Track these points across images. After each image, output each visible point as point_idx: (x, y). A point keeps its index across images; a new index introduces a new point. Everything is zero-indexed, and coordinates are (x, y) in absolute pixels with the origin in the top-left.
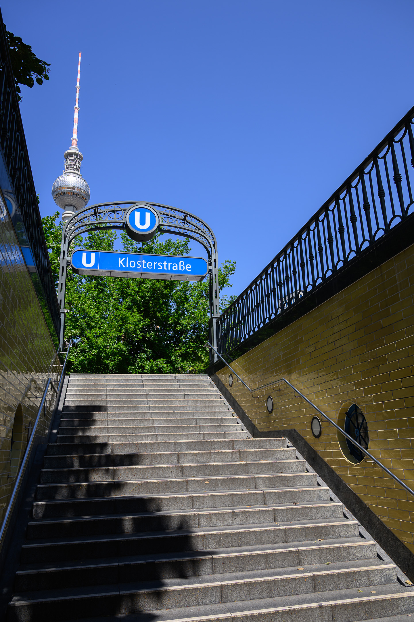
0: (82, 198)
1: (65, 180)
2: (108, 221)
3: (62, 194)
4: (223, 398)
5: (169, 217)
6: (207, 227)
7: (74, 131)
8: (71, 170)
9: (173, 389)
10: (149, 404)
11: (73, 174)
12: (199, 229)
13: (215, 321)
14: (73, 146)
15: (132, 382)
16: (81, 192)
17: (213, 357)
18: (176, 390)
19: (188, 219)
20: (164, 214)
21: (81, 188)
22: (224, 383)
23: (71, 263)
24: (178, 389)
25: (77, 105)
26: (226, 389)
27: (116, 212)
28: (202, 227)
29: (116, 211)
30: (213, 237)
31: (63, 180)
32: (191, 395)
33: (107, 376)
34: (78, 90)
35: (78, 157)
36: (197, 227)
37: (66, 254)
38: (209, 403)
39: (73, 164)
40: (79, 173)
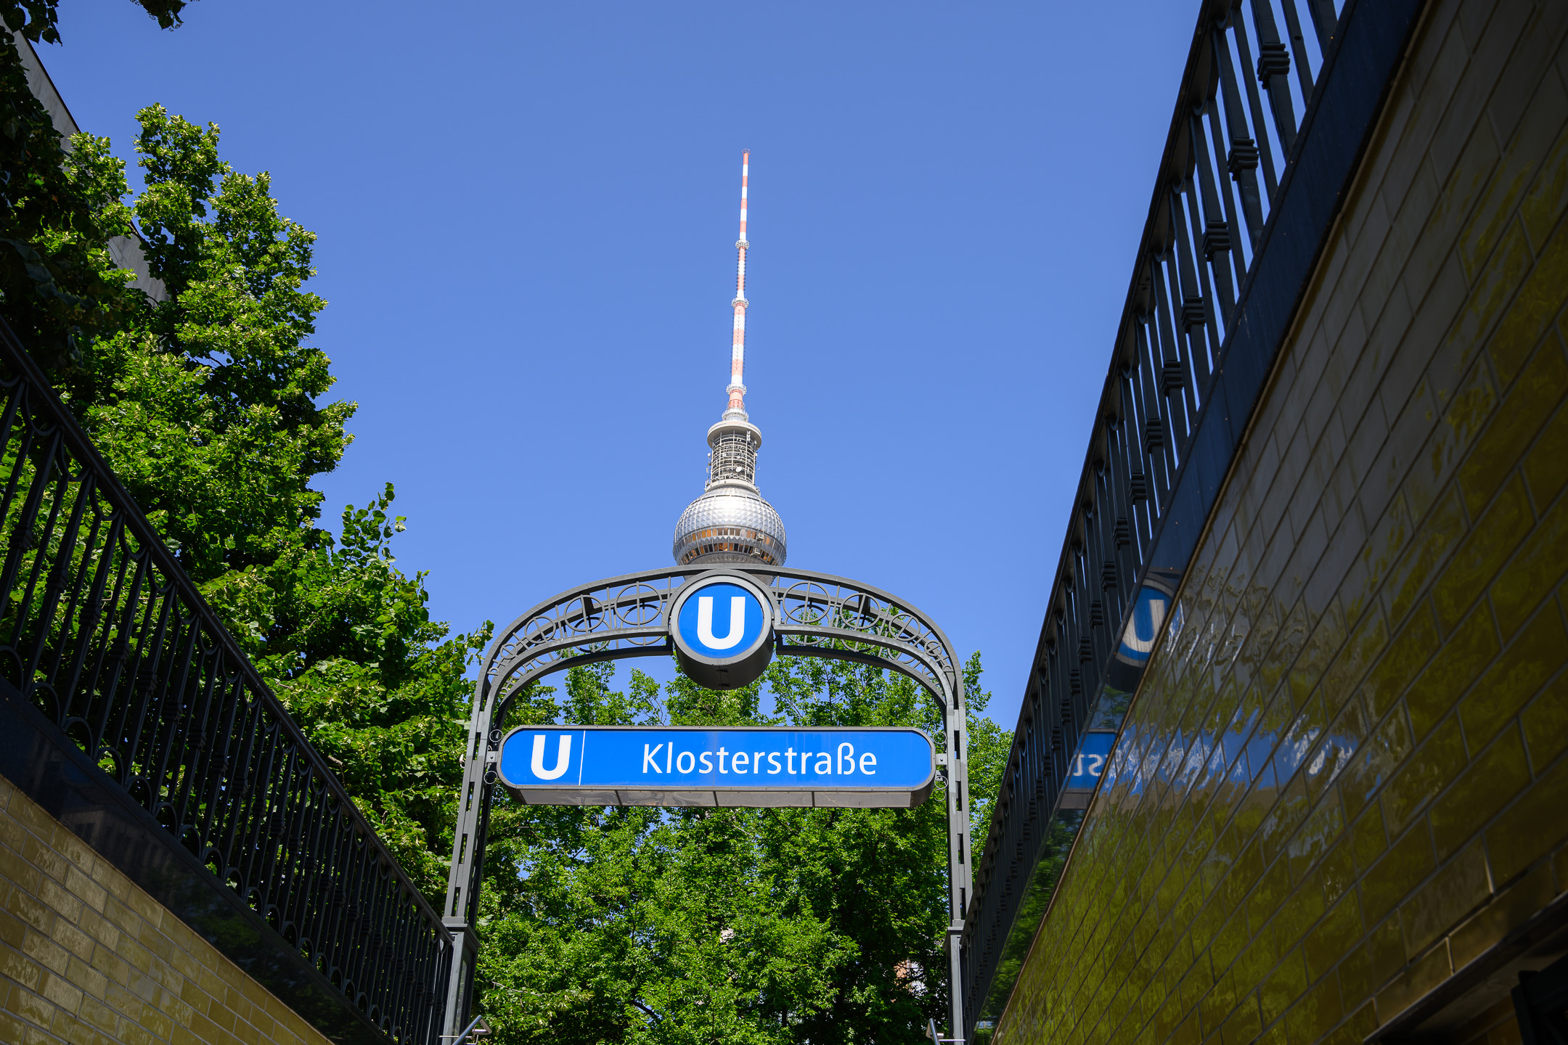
0: (762, 557)
1: (709, 510)
3: (702, 552)
7: (734, 365)
8: (727, 478)
11: (733, 491)
14: (732, 410)
16: (759, 540)
21: (758, 528)
25: (741, 295)
31: (706, 509)
34: (742, 252)
35: (748, 439)
39: (732, 459)
40: (750, 485)
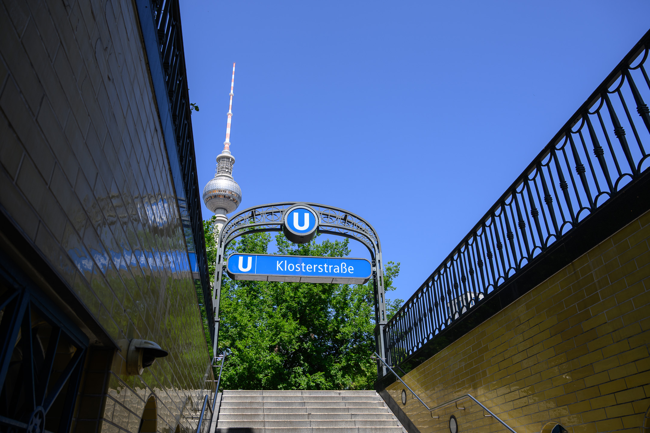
0: (233, 200)
2: (266, 223)
3: (213, 197)
4: (396, 419)
5: (329, 217)
6: (369, 226)
7: (227, 135)
8: (223, 173)
9: (338, 407)
10: (311, 426)
11: (224, 178)
12: (361, 229)
13: (381, 328)
14: (225, 150)
15: (291, 400)
16: (233, 195)
17: (380, 369)
18: (342, 410)
19: (349, 218)
20: (323, 214)
21: (232, 190)
22: (396, 400)
23: (227, 267)
24: (344, 407)
25: (230, 111)
26: (399, 407)
27: (274, 214)
28: (364, 227)
29: (274, 212)
30: (376, 237)
31: (215, 183)
32: (358, 414)
33: (264, 393)
34: (231, 97)
35: (230, 161)
36: (358, 227)
37: (222, 259)
38: (380, 425)
39: (225, 167)
40: (230, 176)
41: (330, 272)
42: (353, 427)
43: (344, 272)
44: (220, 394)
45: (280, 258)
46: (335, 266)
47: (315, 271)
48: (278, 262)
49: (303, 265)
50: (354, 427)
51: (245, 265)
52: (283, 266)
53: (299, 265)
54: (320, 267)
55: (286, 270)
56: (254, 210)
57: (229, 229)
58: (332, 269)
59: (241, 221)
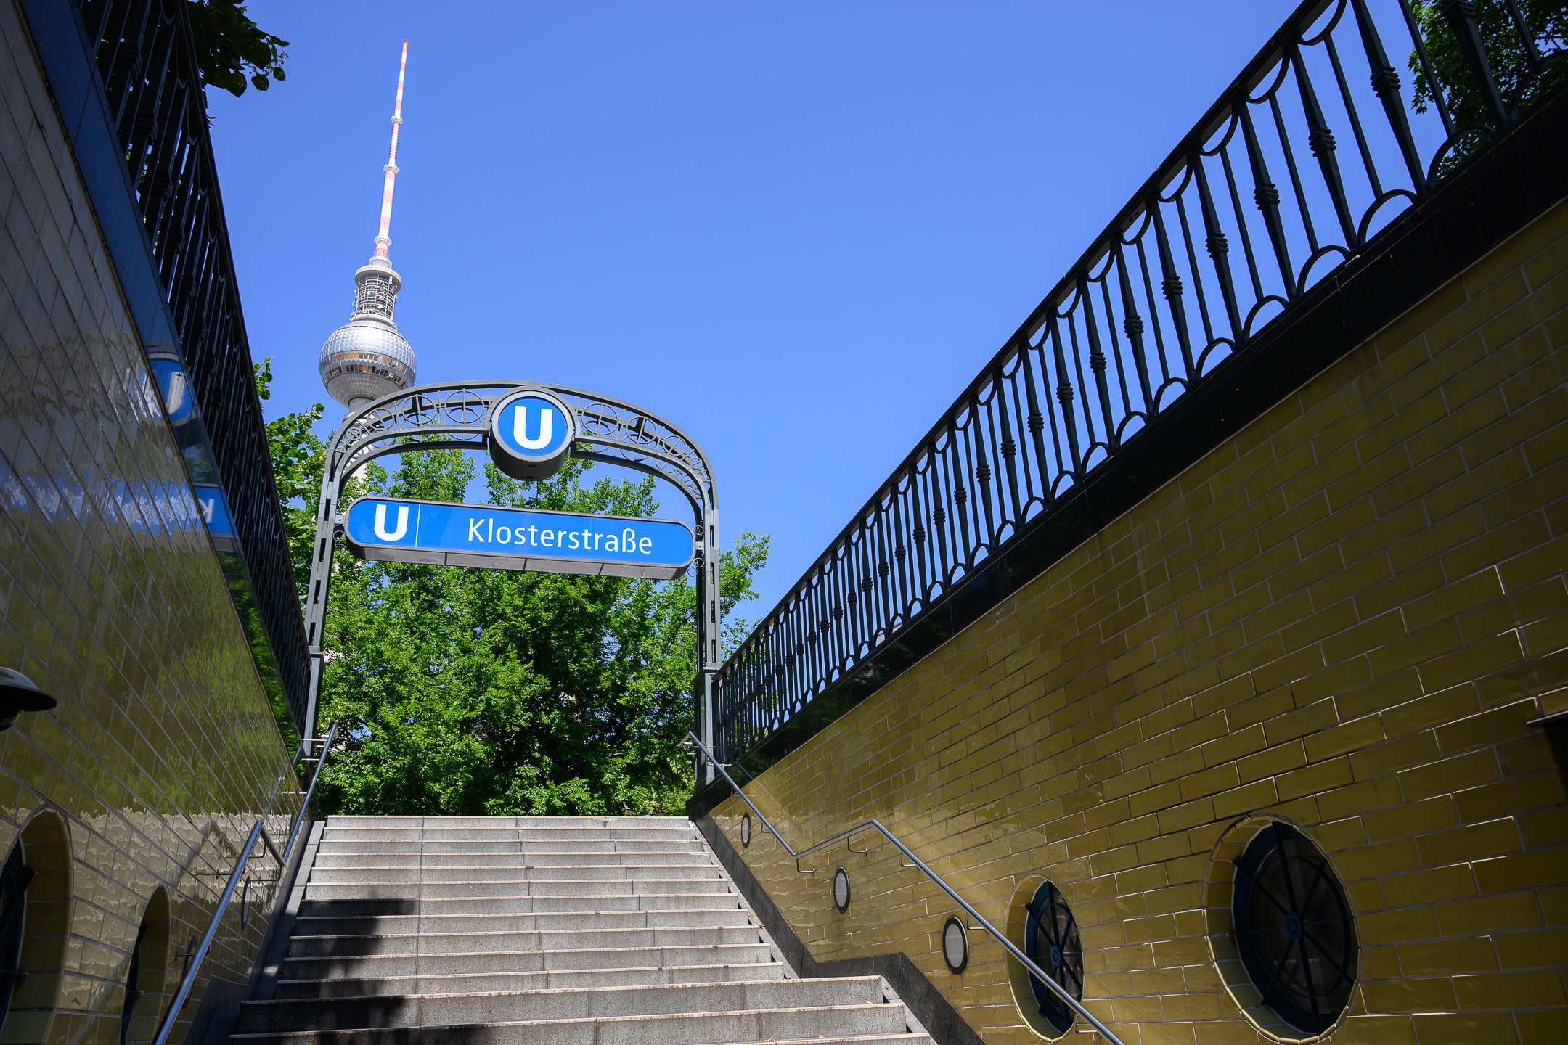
0: (395, 380)
1: (353, 337)
2: (446, 428)
3: (344, 370)
4: (726, 877)
5: (600, 421)
6: (692, 447)
7: (382, 220)
8: (370, 312)
9: (598, 853)
10: (531, 893)
11: (374, 324)
12: (674, 452)
13: (709, 679)
14: (377, 257)
15: (491, 838)
16: (393, 366)
17: (702, 771)
18: (606, 858)
19: (648, 427)
20: (586, 414)
21: (394, 356)
22: (729, 836)
23: (346, 529)
24: (611, 853)
25: (392, 162)
26: (735, 854)
27: (468, 407)
28: (682, 448)
29: (468, 404)
30: (707, 472)
31: (350, 336)
32: (643, 868)
33: (426, 821)
34: (396, 127)
35: (391, 283)
36: (668, 448)
37: (333, 509)
38: (690, 890)
39: (375, 298)
40: (389, 321)
41: (596, 548)
42: (626, 896)
43: (628, 551)
44: (318, 825)
45: (479, 512)
46: (608, 536)
47: (560, 545)
48: (472, 520)
49: (533, 530)
50: (630, 896)
51: (391, 526)
52: (484, 530)
53: (523, 529)
54: (574, 536)
55: (490, 540)
56: (417, 396)
57: (355, 438)
58: (602, 541)
59: (385, 420)
